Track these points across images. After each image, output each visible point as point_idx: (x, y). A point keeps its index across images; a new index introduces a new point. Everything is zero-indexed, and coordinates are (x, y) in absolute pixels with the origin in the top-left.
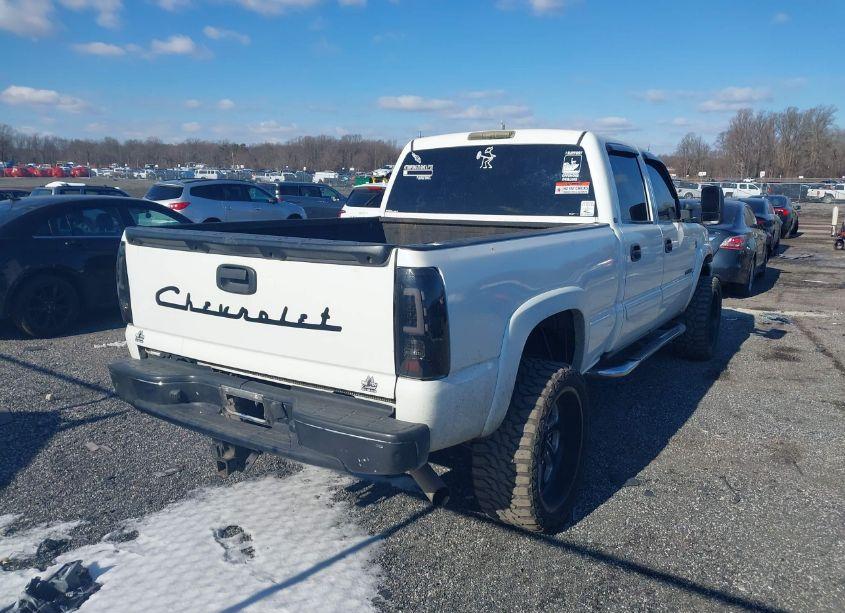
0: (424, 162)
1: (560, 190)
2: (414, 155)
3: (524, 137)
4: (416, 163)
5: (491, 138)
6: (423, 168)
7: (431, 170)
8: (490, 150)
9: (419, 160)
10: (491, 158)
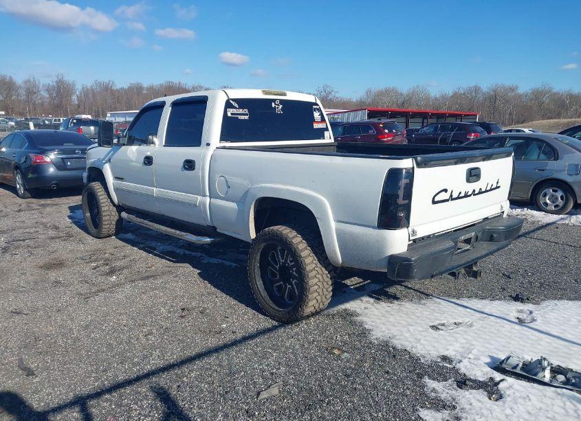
0: (240, 107)
1: (316, 126)
2: (231, 101)
3: (292, 96)
4: (234, 107)
5: (276, 95)
6: (241, 111)
7: (247, 112)
8: (278, 102)
9: (236, 105)
10: (281, 107)
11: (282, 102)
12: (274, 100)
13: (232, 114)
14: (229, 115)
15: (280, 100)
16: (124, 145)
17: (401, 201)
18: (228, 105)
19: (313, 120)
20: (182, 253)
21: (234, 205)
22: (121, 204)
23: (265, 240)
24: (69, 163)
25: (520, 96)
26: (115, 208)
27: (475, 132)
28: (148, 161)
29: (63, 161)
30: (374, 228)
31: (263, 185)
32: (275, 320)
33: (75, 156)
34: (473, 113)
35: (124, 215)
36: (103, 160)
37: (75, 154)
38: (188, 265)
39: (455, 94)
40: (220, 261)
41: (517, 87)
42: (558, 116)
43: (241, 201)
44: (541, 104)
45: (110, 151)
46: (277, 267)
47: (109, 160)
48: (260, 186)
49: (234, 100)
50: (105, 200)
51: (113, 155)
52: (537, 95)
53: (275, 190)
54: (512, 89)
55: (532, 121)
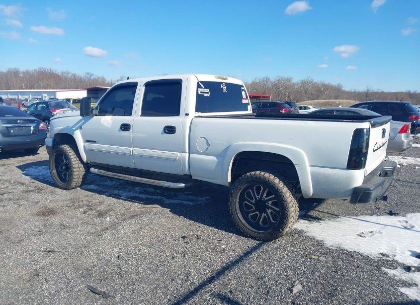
0: (205, 88)
1: (243, 101)
4: (201, 87)
5: (222, 79)
6: (205, 90)
7: (209, 91)
8: (224, 84)
9: (203, 86)
10: (225, 87)
11: (226, 84)
12: (222, 83)
13: (201, 92)
14: (199, 93)
15: (225, 83)
16: (96, 115)
17: (364, 150)
18: (199, 86)
19: (242, 98)
20: (145, 197)
21: (214, 158)
22: (89, 162)
23: (247, 182)
24: (12, 131)
25: (294, 85)
26: (82, 165)
27: (285, 108)
28: (126, 127)
29: (7, 129)
30: (343, 169)
31: (244, 143)
32: (255, 239)
33: (16, 125)
34: (267, 96)
35: (92, 170)
36: (72, 127)
37: (17, 123)
38: (157, 206)
39: (254, 82)
40: (180, 202)
41: (292, 78)
42: (317, 98)
43: (222, 155)
44: (306, 91)
45: (80, 121)
46: (253, 202)
47: (81, 128)
48: (241, 143)
49: (201, 82)
50: (75, 159)
51: (83, 123)
52: (304, 84)
53: (256, 146)
54: (289, 80)
55: (302, 101)
